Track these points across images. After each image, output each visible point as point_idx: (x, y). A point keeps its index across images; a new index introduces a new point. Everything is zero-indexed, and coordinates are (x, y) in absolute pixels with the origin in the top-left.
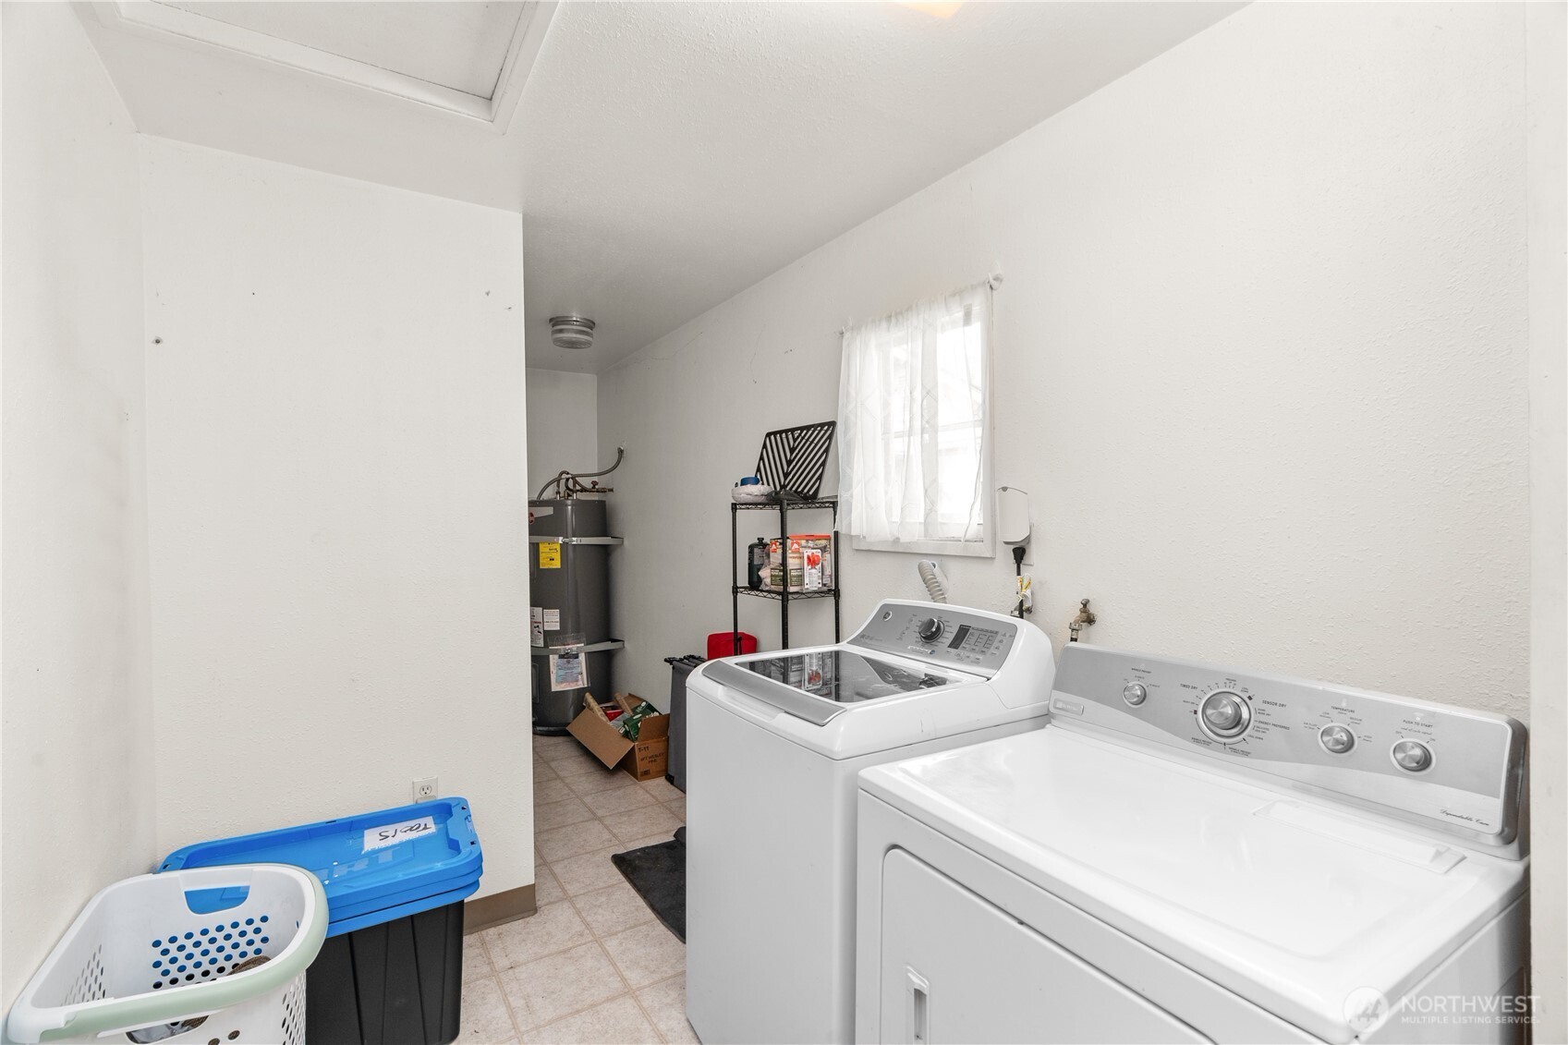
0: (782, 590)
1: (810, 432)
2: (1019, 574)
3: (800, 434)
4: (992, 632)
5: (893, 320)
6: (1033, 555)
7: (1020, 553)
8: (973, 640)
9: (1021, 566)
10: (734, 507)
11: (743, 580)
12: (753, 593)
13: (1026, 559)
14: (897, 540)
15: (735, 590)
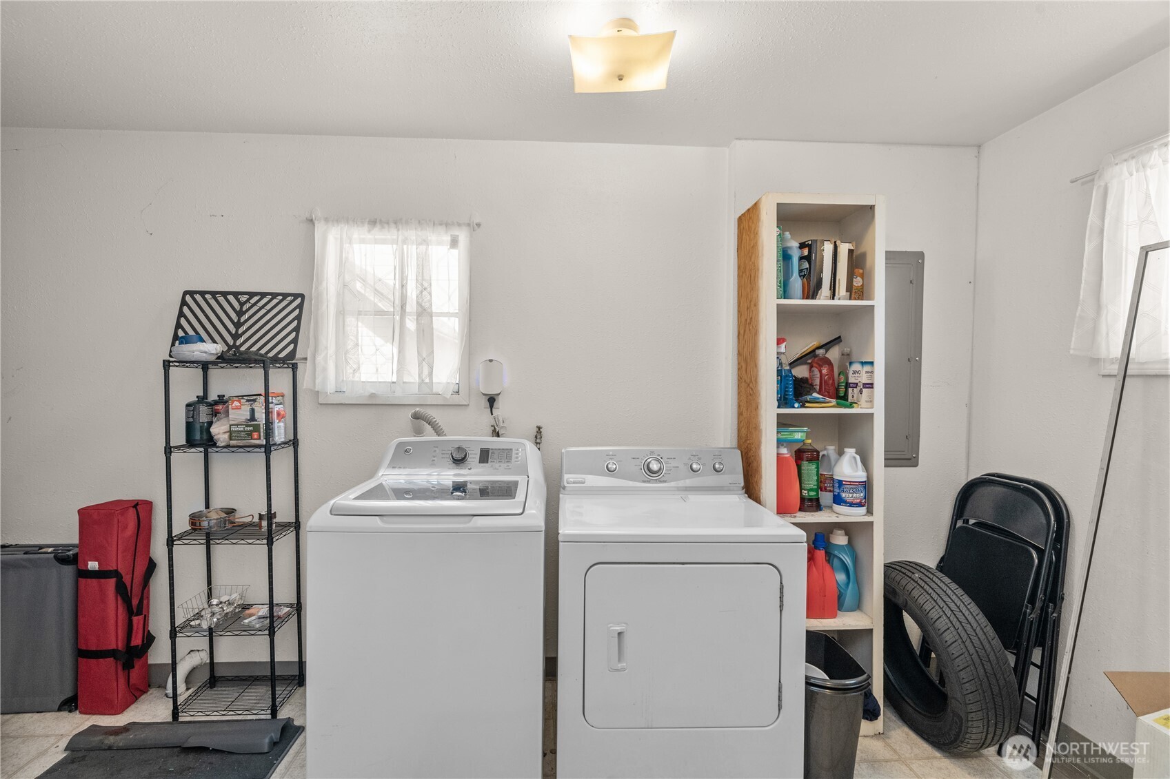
0: (264, 443)
1: (275, 301)
2: (492, 414)
3: (248, 301)
4: (507, 449)
5: (378, 225)
6: (500, 403)
7: (492, 401)
8: (496, 456)
9: (493, 410)
10: (167, 365)
11: (179, 437)
12: (193, 450)
13: (495, 405)
14: (372, 396)
15: (168, 450)
